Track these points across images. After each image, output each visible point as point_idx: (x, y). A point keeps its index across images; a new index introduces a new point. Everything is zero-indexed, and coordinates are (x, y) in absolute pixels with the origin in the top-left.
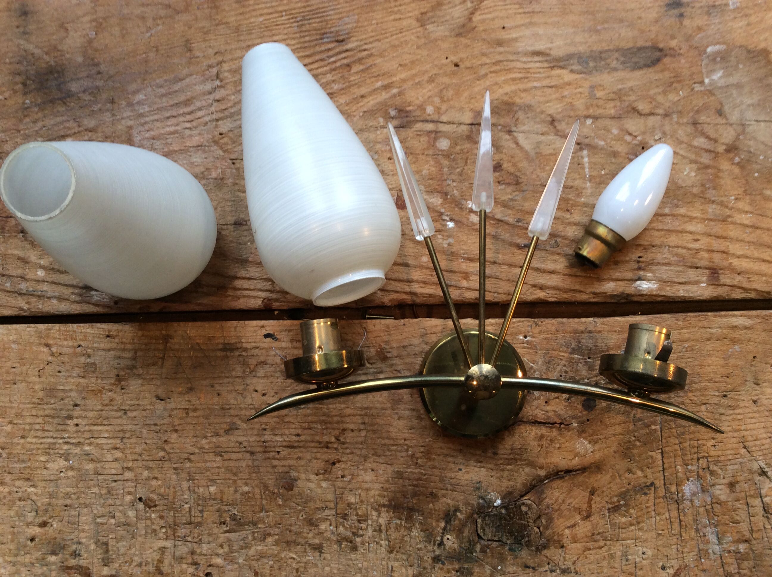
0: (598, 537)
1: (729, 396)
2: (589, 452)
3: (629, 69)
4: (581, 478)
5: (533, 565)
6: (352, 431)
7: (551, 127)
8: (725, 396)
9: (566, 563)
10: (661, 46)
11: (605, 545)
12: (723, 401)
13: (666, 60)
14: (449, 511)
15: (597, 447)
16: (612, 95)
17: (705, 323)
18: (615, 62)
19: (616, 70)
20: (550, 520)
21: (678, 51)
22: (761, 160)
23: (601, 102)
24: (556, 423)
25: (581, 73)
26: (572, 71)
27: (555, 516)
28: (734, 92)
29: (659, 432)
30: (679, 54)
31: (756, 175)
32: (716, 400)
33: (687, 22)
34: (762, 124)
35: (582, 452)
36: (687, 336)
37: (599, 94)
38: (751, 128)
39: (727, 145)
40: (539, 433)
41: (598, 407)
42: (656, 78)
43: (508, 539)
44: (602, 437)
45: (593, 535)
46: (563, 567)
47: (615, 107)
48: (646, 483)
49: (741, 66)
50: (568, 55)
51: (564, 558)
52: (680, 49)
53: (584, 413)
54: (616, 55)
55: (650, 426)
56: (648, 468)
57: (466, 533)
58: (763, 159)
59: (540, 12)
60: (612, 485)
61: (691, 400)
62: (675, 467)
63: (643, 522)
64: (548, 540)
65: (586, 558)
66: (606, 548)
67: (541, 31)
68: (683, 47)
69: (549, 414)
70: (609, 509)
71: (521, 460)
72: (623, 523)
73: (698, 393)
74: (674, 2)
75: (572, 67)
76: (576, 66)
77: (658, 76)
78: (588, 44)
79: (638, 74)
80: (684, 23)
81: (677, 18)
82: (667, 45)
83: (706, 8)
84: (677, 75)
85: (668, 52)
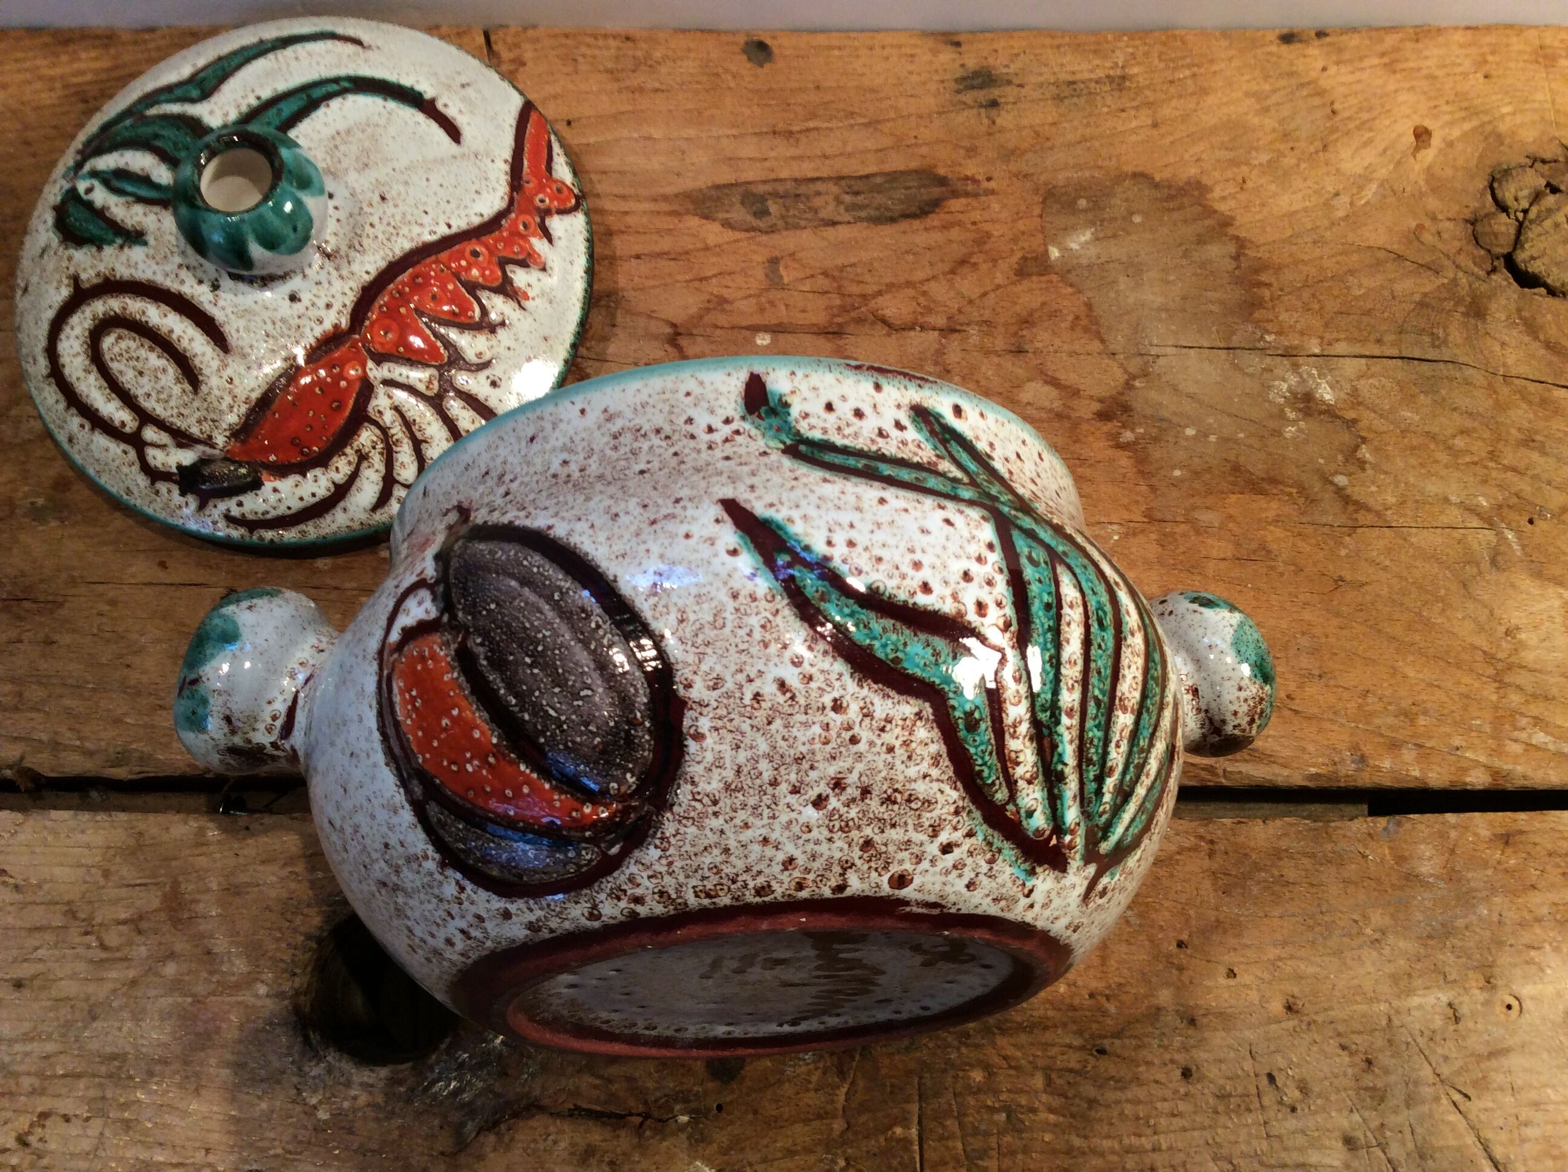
3: (864, 224)
6: (67, 1119)
7: (670, 348)
10: (944, 171)
13: (956, 204)
16: (821, 280)
18: (831, 206)
19: (834, 224)
21: (985, 185)
22: (1187, 438)
23: (793, 295)
24: (631, 1114)
25: (747, 231)
26: (727, 224)
28: (1122, 279)
29: (916, 1148)
30: (993, 192)
31: (1177, 473)
32: (1073, 1060)
33: (1005, 119)
34: (1192, 351)
37: (791, 276)
38: (1162, 361)
39: (1101, 401)
40: (582, 1141)
41: (747, 1068)
42: (931, 243)
47: (827, 308)
49: (1137, 219)
50: (718, 187)
52: (989, 179)
53: (710, 1085)
54: (836, 190)
55: (890, 1127)
58: (1195, 437)
59: (657, 90)
61: (1005, 1058)
67: (657, 133)
68: (996, 175)
69: (615, 1087)
73: (1023, 1038)
74: (976, 74)
75: (728, 216)
76: (739, 214)
77: (937, 237)
78: (767, 164)
79: (887, 233)
80: (999, 121)
81: (983, 110)
82: (957, 169)
83: (1053, 88)
84: (982, 239)
85: (960, 186)
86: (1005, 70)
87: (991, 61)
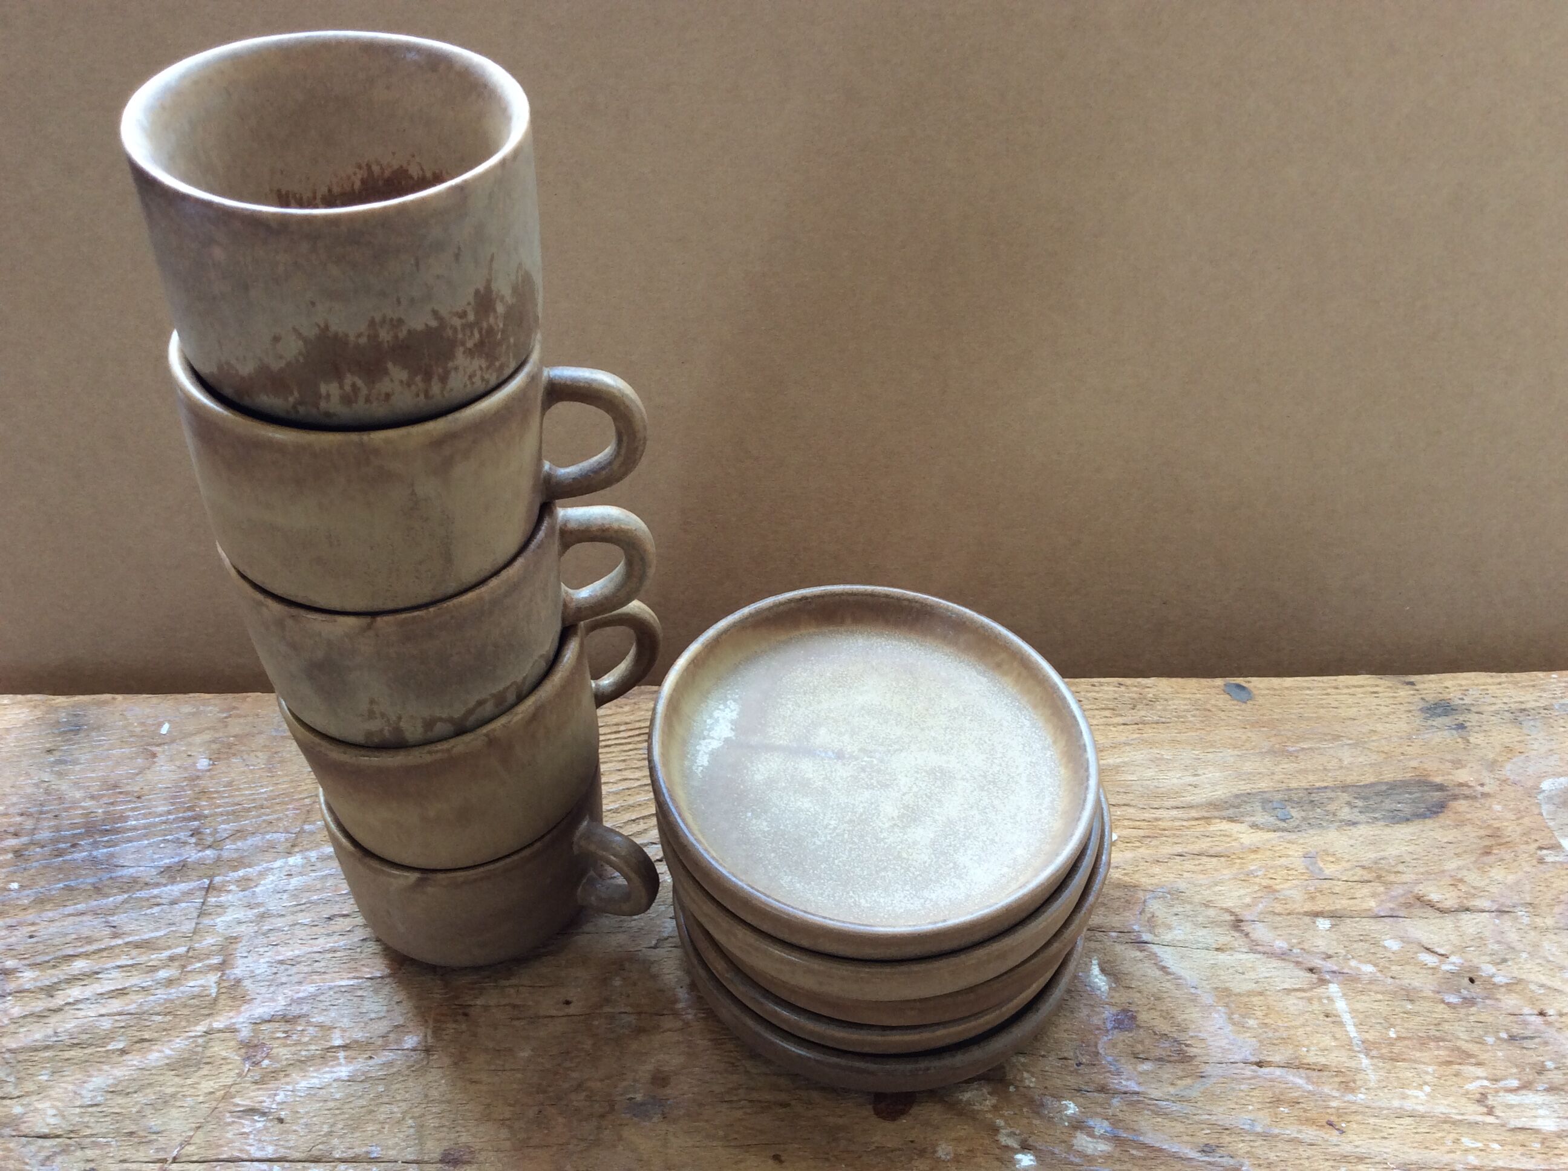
3: (1382, 823)
7: (1236, 934)
10: (1438, 780)
13: (1461, 805)
16: (1360, 871)
18: (1347, 810)
19: (1354, 824)
21: (1479, 789)
23: (1339, 886)
25: (1275, 830)
26: (1254, 826)
30: (1485, 795)
33: (1477, 738)
37: (1329, 870)
42: (1450, 838)
47: (1374, 895)
50: (1237, 796)
52: (1481, 785)
54: (1345, 797)
59: (1157, 723)
67: (1167, 755)
68: (1487, 781)
74: (1437, 705)
75: (1253, 819)
76: (1261, 818)
77: (1451, 835)
78: (1276, 777)
79: (1404, 831)
80: (1472, 740)
81: (1454, 732)
82: (1450, 777)
83: (1508, 715)
84: (1495, 834)
85: (1457, 791)
86: (1461, 702)
87: (1446, 696)
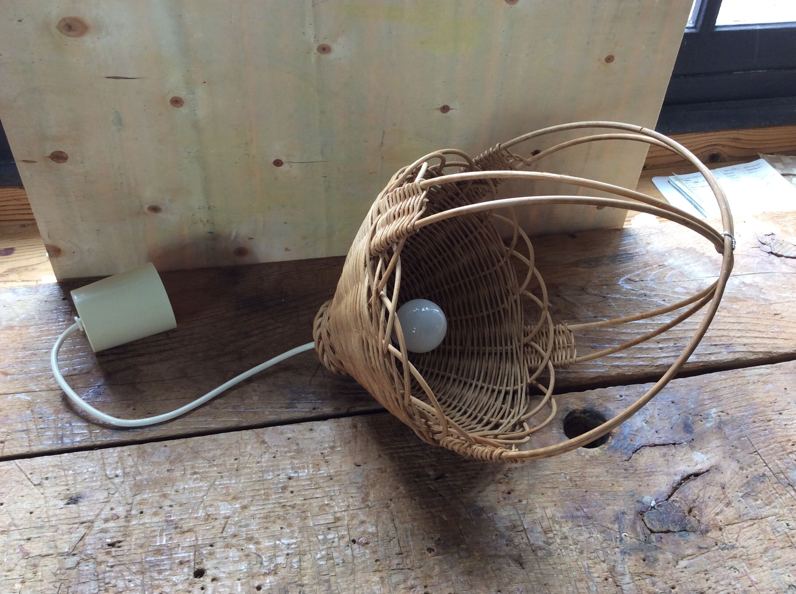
0: (745, 518)
1: (784, 413)
2: (705, 459)
4: (708, 477)
5: (705, 546)
8: (781, 414)
9: (730, 540)
11: (754, 524)
12: (781, 416)
14: (617, 514)
15: (709, 455)
17: (739, 375)
20: (700, 510)
24: (670, 444)
27: (703, 506)
29: (749, 441)
32: (776, 417)
35: (700, 460)
36: (732, 383)
40: (662, 452)
43: (674, 528)
44: (708, 449)
45: (740, 516)
46: (730, 544)
48: (759, 475)
51: (727, 537)
56: (755, 464)
57: (639, 529)
60: (735, 479)
62: (774, 461)
63: (774, 502)
64: (707, 525)
65: (745, 535)
66: (755, 526)
69: (662, 439)
70: (742, 497)
71: (656, 471)
72: (759, 505)
